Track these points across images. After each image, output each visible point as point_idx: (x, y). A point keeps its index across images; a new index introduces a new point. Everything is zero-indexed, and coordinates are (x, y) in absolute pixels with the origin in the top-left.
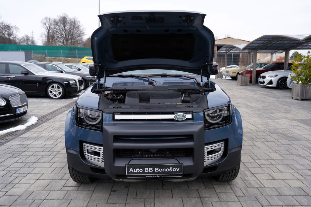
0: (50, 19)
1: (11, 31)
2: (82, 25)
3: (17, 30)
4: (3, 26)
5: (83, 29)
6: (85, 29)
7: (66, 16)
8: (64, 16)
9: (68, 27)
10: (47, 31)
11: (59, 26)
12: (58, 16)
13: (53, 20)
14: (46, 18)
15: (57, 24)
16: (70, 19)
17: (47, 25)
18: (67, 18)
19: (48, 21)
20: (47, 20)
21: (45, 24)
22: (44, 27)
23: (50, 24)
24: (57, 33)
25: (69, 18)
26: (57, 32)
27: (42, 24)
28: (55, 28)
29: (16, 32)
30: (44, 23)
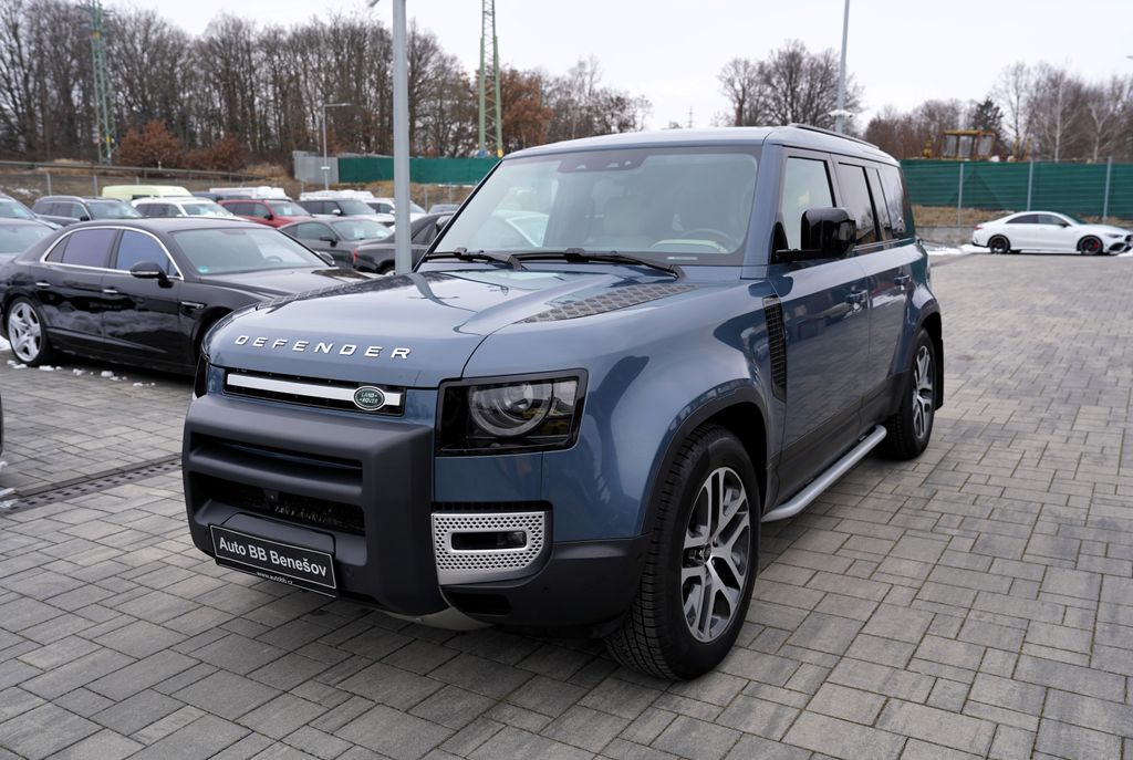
0: (746, 64)
1: (626, 115)
2: (851, 77)
3: (646, 110)
4: (606, 100)
5: (854, 89)
6: (863, 88)
7: (798, 50)
8: (791, 50)
9: (803, 86)
10: (737, 105)
11: (775, 89)
12: (772, 52)
13: (757, 67)
14: (735, 64)
15: (768, 81)
16: (814, 59)
17: (738, 87)
18: (804, 54)
19: (742, 71)
20: (737, 72)
21: (731, 82)
22: (725, 95)
23: (746, 82)
24: (767, 112)
25: (808, 53)
26: (766, 106)
27: (723, 85)
28: (761, 94)
29: (643, 117)
30: (729, 80)
